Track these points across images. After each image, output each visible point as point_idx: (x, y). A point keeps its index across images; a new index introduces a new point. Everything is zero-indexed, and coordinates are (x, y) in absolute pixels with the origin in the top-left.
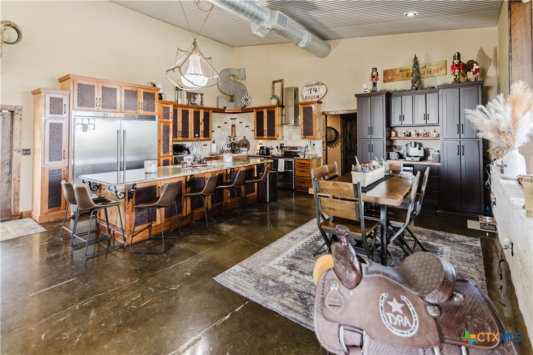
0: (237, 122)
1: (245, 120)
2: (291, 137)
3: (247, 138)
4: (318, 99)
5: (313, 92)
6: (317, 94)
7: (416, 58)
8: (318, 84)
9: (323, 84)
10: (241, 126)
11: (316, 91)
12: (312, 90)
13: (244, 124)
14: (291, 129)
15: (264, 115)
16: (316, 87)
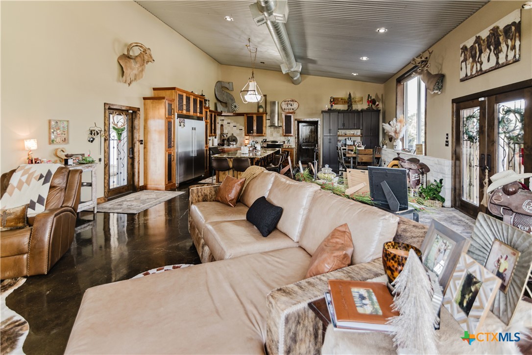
0: (225, 123)
1: (232, 121)
2: (272, 135)
3: (234, 135)
4: (293, 111)
5: (289, 106)
6: (292, 107)
7: (350, 94)
8: (293, 101)
9: (296, 101)
10: (229, 126)
11: (291, 105)
12: (289, 105)
13: (232, 125)
14: (273, 129)
15: (254, 119)
16: (291, 103)
